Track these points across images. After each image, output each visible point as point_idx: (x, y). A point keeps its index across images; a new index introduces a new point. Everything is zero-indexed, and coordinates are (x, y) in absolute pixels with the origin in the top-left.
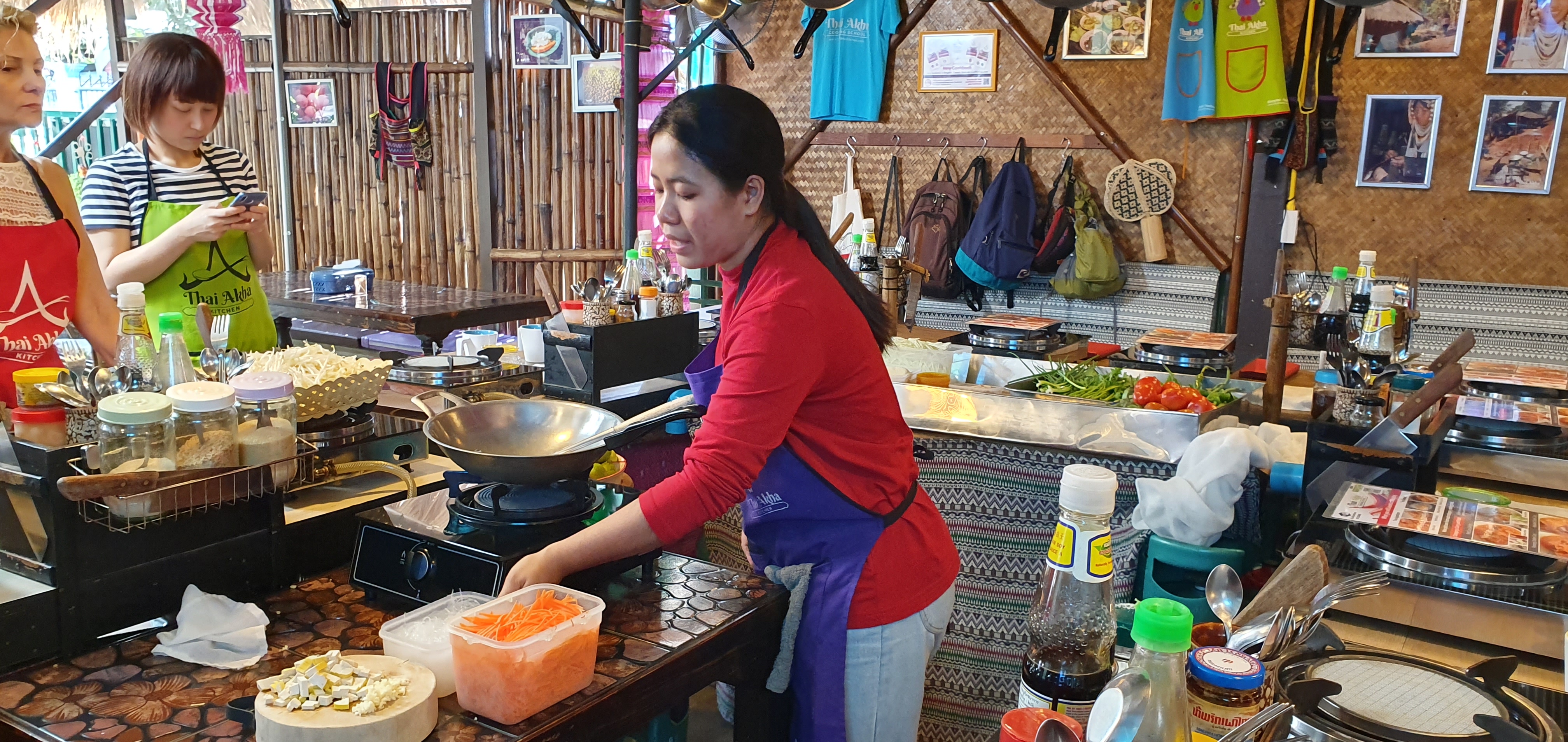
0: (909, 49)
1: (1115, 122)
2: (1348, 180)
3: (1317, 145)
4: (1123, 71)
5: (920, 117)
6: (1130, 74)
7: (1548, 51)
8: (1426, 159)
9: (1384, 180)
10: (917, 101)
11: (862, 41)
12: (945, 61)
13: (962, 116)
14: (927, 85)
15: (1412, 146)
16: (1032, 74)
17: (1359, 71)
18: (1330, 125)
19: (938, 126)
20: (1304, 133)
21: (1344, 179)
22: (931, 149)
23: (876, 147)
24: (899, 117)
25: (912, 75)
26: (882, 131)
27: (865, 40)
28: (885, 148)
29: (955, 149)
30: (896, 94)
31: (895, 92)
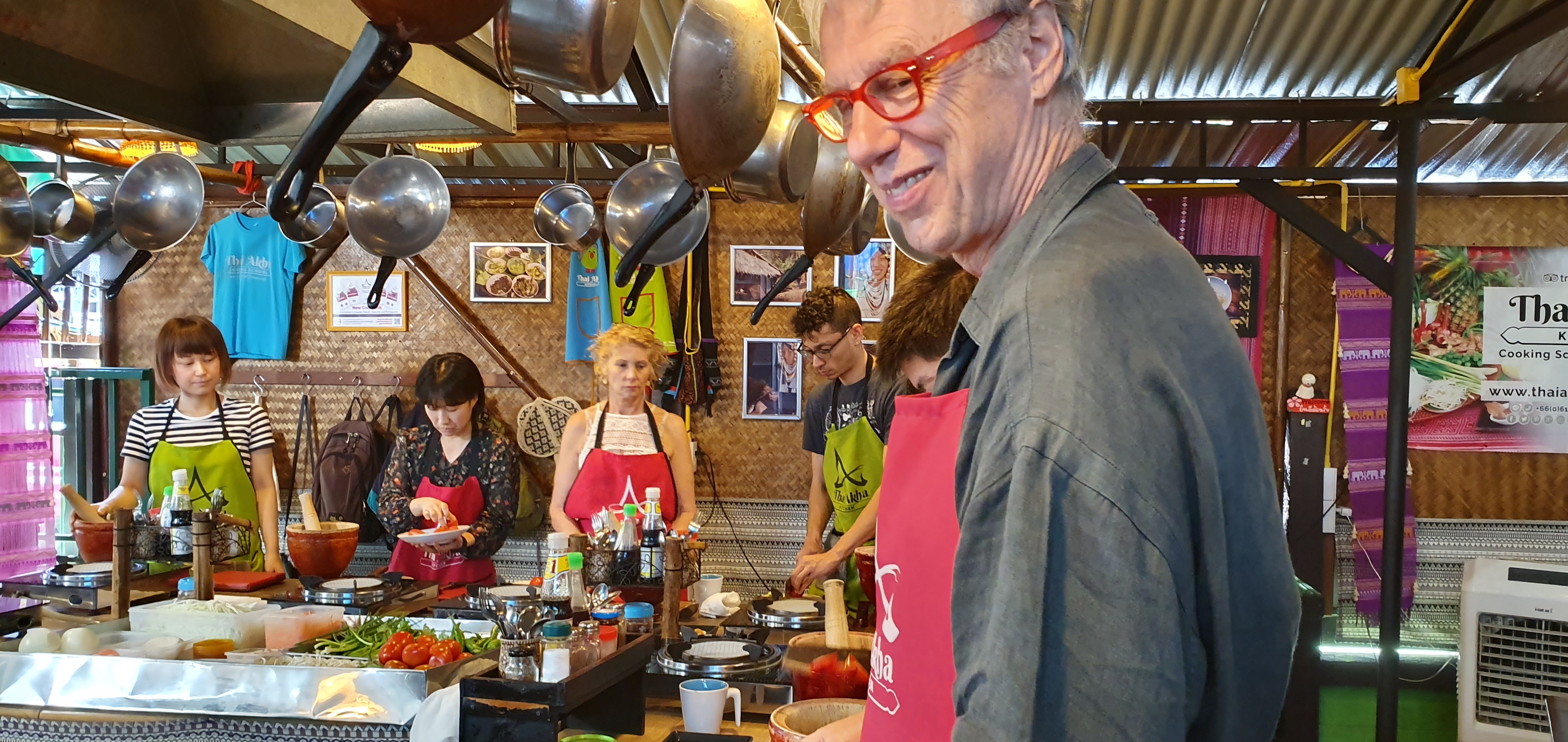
0: (317, 288)
1: (525, 363)
2: (735, 413)
3: (704, 382)
4: (529, 313)
5: (331, 356)
6: (536, 317)
7: (876, 304)
8: (795, 394)
9: (764, 413)
10: (328, 340)
11: (265, 279)
12: (354, 301)
13: (375, 355)
14: (337, 323)
15: (783, 383)
16: (442, 315)
17: (735, 316)
18: (713, 364)
19: (351, 365)
20: (691, 372)
21: (731, 413)
22: (344, 387)
23: (286, 386)
24: (310, 355)
25: (322, 313)
26: (292, 370)
27: (268, 278)
28: (296, 387)
29: (369, 388)
30: (305, 332)
31: (304, 330)
